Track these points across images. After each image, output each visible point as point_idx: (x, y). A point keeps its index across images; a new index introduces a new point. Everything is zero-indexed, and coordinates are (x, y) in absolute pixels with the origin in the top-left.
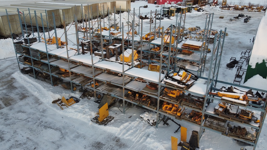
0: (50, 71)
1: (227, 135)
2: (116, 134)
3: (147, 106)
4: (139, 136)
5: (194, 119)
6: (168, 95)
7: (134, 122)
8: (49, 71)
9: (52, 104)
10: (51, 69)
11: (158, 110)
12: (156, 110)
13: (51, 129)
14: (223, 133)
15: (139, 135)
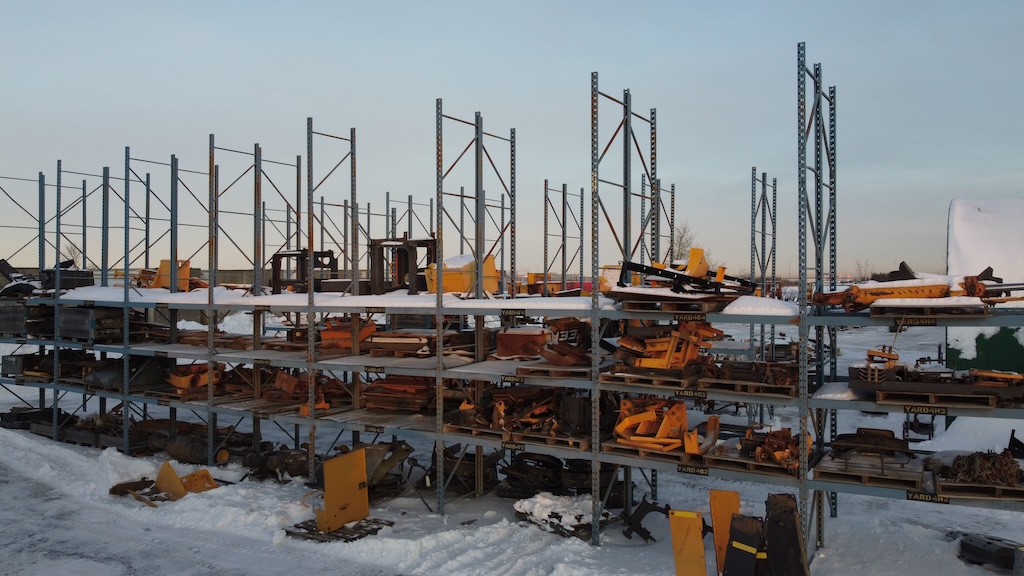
0: (126, 383)
1: (934, 495)
2: (402, 565)
3: (544, 441)
4: (514, 567)
5: (764, 451)
6: (637, 364)
7: (489, 529)
8: (122, 387)
9: (111, 497)
10: (130, 377)
11: (597, 446)
12: (590, 448)
13: (82, 560)
14: (913, 489)
15: (514, 563)
